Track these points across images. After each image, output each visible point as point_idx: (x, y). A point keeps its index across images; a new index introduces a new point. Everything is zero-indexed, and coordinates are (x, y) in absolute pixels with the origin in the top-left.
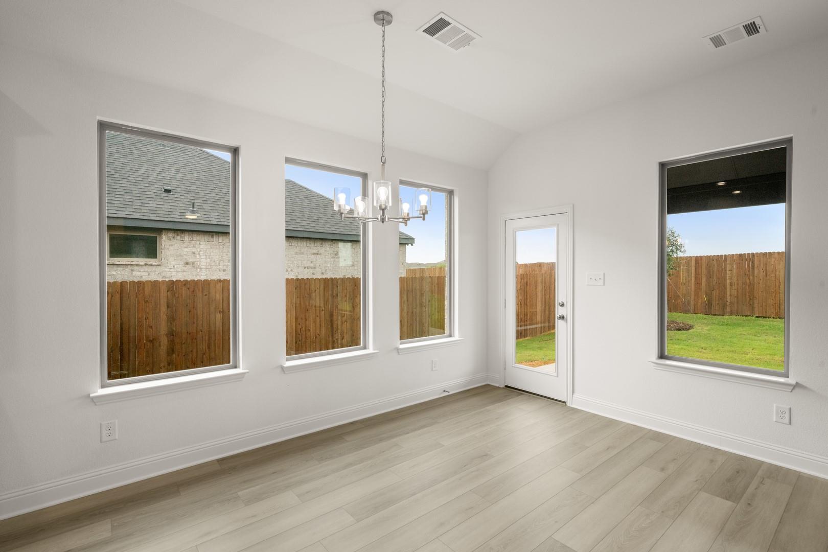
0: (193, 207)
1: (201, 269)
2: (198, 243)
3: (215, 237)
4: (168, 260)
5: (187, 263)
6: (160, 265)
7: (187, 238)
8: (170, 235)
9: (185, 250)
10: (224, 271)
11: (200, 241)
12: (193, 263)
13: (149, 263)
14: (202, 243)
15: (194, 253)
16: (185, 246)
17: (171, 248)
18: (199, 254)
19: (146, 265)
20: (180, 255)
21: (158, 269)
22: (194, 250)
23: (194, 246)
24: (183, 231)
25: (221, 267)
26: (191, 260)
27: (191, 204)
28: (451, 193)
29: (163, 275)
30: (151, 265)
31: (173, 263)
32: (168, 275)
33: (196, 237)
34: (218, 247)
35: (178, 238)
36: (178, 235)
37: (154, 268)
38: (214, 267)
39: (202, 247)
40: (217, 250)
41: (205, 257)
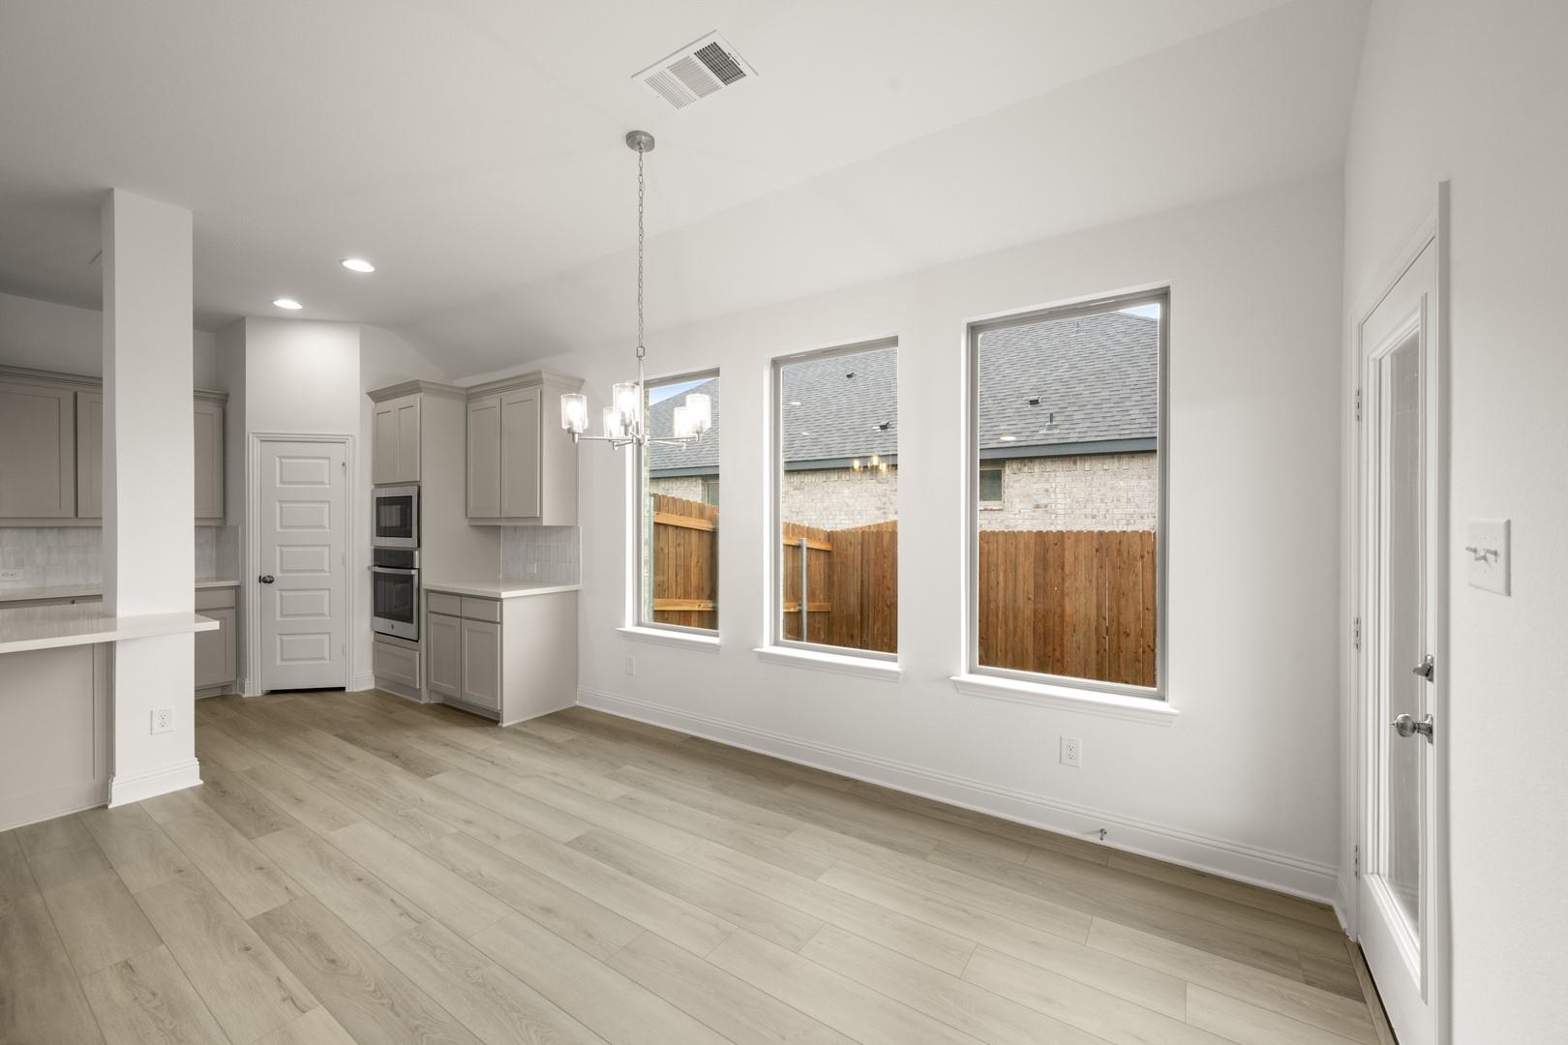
0: (1051, 421)
1: (1057, 515)
2: (1053, 473)
3: (1078, 463)
4: (1012, 502)
5: (1037, 507)
6: (1001, 510)
7: (1037, 468)
8: (1015, 466)
9: (1035, 486)
10: (1094, 517)
11: (1055, 471)
12: (1046, 506)
13: (990, 508)
14: (1058, 474)
15: (1047, 491)
16: (1035, 480)
17: (1017, 485)
18: (1055, 492)
19: (985, 510)
20: (1029, 495)
21: (1000, 516)
22: (1047, 486)
23: (1047, 480)
24: (1032, 459)
25: (1088, 511)
26: (1043, 502)
27: (1049, 415)
29: (1007, 523)
30: (991, 510)
31: (1018, 506)
32: (1012, 523)
33: (1049, 466)
34: (1083, 478)
35: (1026, 469)
36: (1025, 465)
37: (995, 515)
38: (1077, 512)
39: (1058, 480)
40: (1082, 484)
41: (1063, 496)
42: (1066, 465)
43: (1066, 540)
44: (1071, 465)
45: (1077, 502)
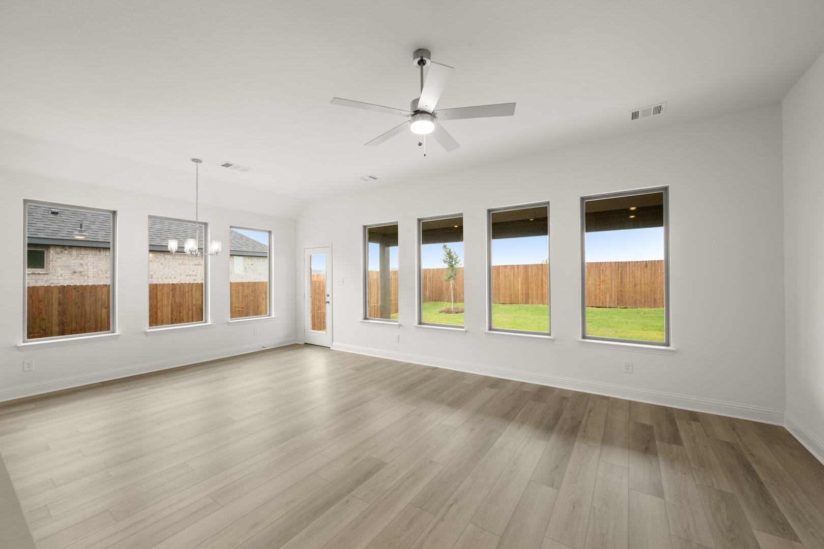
0: (81, 227)
1: (88, 277)
2: (86, 256)
3: (102, 252)
4: (55, 270)
5: (75, 273)
6: (47, 274)
7: (74, 252)
8: (58, 250)
9: (74, 261)
11: (87, 254)
12: (81, 272)
13: (36, 273)
14: (89, 256)
15: (82, 264)
16: (72, 258)
17: (58, 260)
18: (87, 265)
19: (33, 274)
20: (68, 266)
21: (46, 277)
22: (82, 262)
23: (82, 259)
24: (71, 247)
26: (79, 270)
27: (79, 224)
28: (270, 232)
29: (51, 281)
30: (39, 274)
31: (61, 272)
32: (56, 281)
33: (83, 252)
34: (105, 259)
35: (66, 252)
36: (66, 250)
37: (41, 277)
38: (101, 276)
39: (89, 259)
40: (104, 262)
41: (92, 267)
42: (94, 252)
43: (158, 287)
44: (98, 252)
45: (101, 271)
